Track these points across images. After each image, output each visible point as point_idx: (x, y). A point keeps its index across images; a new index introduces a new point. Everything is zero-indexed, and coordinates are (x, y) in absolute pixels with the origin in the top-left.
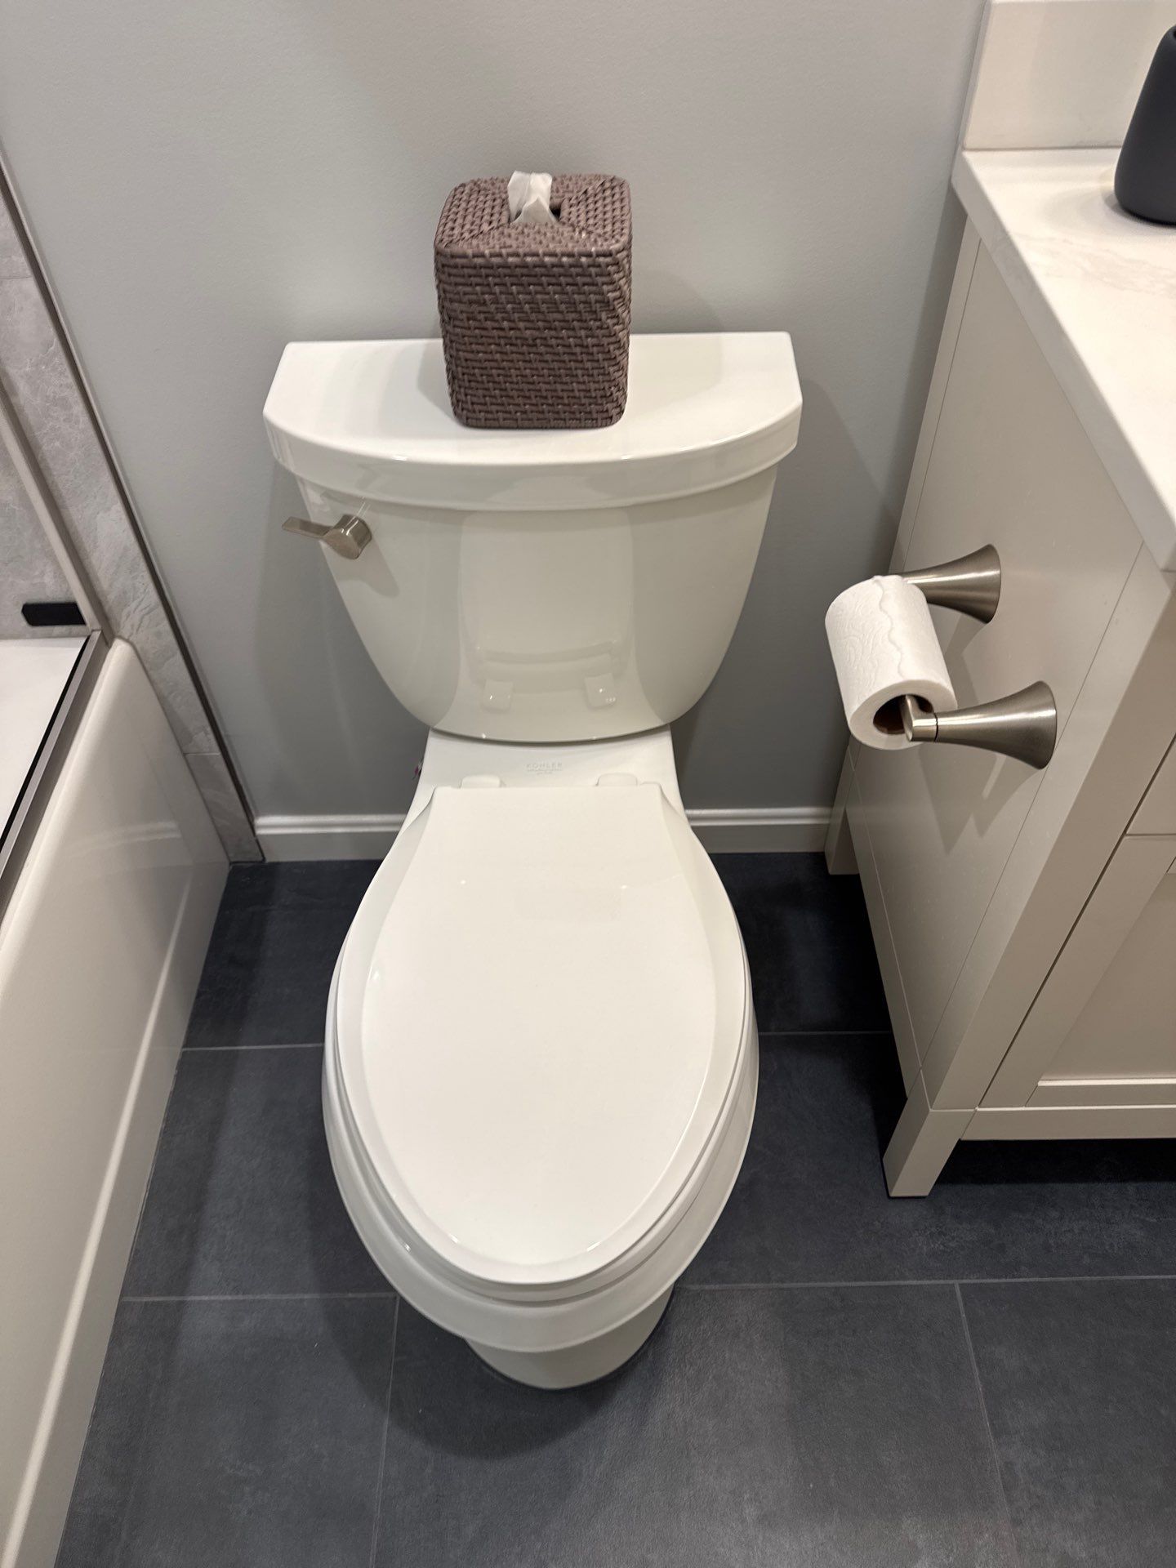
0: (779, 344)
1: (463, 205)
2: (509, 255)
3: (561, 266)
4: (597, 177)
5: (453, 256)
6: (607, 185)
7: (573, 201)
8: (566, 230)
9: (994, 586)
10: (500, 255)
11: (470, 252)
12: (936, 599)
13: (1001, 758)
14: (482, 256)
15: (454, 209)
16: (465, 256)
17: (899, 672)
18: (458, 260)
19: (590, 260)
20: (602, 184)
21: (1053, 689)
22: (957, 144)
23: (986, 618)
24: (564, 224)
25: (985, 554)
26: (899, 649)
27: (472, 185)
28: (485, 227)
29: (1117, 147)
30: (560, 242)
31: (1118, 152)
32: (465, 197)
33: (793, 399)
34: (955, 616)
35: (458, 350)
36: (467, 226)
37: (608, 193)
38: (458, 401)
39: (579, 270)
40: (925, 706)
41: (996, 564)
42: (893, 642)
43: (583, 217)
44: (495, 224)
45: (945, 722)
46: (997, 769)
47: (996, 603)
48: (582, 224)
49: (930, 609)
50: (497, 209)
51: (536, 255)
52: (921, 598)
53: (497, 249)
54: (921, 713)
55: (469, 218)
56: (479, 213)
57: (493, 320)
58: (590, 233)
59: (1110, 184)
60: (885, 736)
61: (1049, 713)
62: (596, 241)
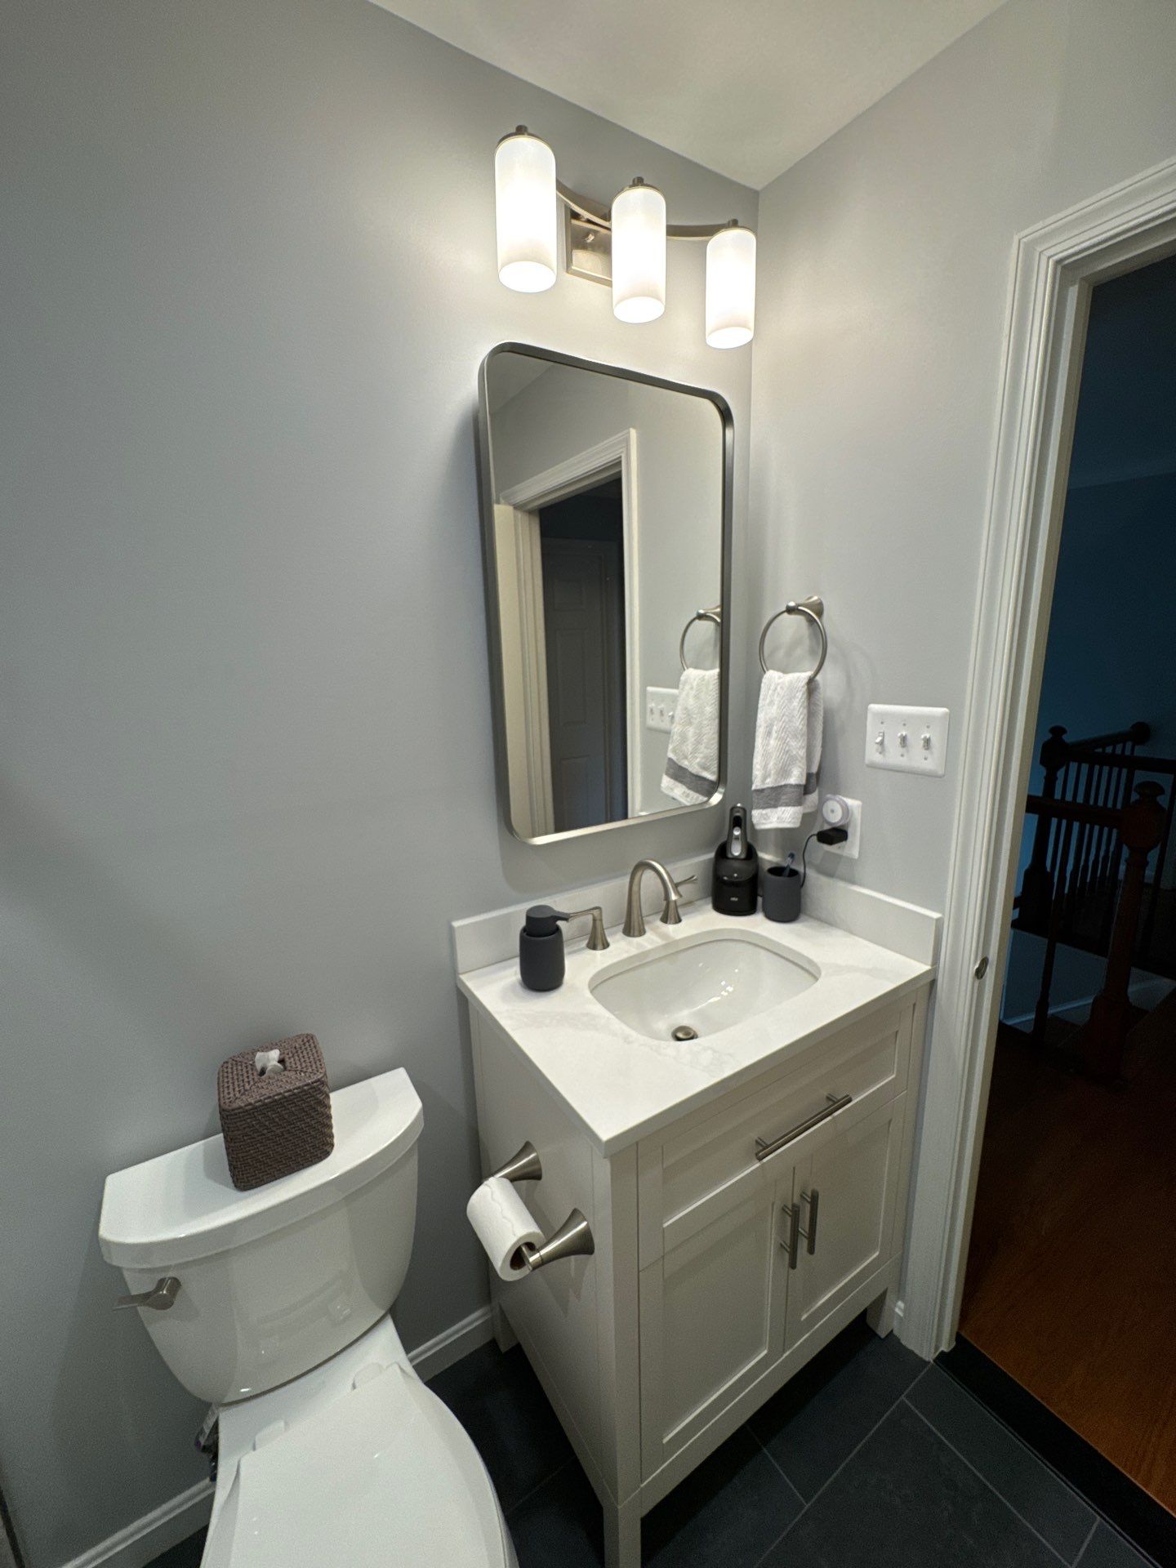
0: (401, 1074)
1: (230, 1075)
2: (265, 1099)
3: (294, 1094)
4: (299, 1036)
5: (233, 1110)
6: (306, 1040)
7: (291, 1055)
8: (292, 1074)
9: (536, 1161)
10: (260, 1101)
11: (243, 1105)
12: (513, 1179)
13: (573, 1258)
14: (250, 1104)
15: (226, 1080)
16: (240, 1108)
17: (515, 1235)
18: (236, 1111)
19: (309, 1087)
20: (303, 1041)
21: (583, 1212)
22: (455, 973)
23: (538, 1177)
24: (290, 1071)
25: (527, 1148)
26: (509, 1221)
27: (230, 1060)
28: (247, 1087)
29: (516, 957)
30: (291, 1083)
31: (517, 960)
32: (230, 1070)
33: (416, 1105)
34: (524, 1182)
35: (237, 1154)
36: (237, 1089)
37: (307, 1044)
38: (237, 1179)
39: (304, 1093)
40: (531, 1247)
41: (533, 1150)
42: (504, 1217)
43: (298, 1064)
44: (252, 1083)
45: (544, 1252)
46: (573, 1266)
47: (540, 1169)
48: (299, 1068)
49: (513, 1185)
50: (250, 1072)
51: (281, 1094)
52: (507, 1182)
53: (258, 1098)
54: (532, 1253)
55: (236, 1083)
56: (241, 1078)
57: (258, 1132)
58: (305, 1072)
59: (519, 976)
60: (518, 1271)
61: (583, 1225)
62: (310, 1076)
